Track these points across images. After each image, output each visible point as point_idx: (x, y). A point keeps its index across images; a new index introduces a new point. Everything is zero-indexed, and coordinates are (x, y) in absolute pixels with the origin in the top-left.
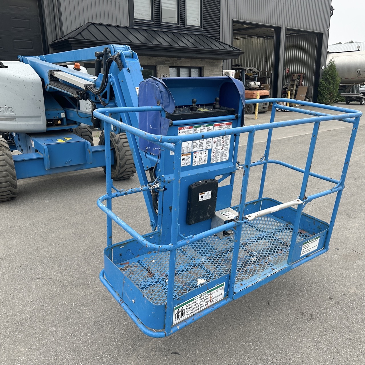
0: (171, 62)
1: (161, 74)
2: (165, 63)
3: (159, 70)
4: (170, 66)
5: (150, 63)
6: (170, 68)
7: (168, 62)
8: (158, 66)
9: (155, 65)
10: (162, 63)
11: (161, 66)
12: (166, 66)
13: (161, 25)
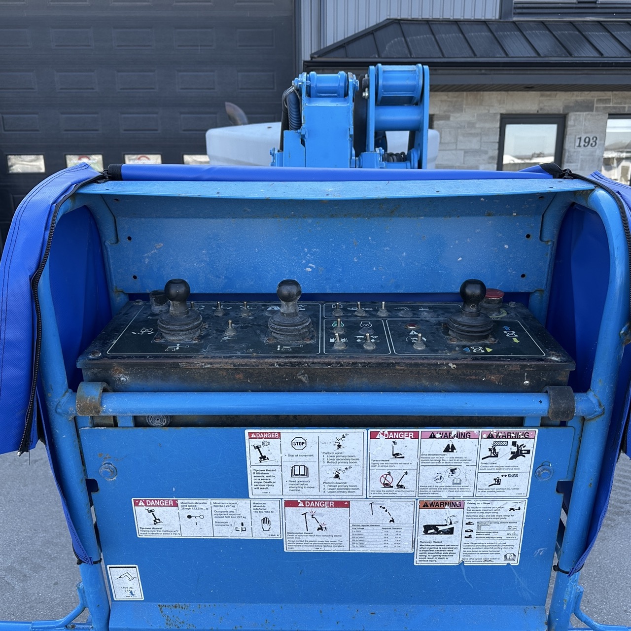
0: (616, 103)
1: (577, 137)
2: (595, 105)
3: (574, 126)
4: (609, 114)
5: (546, 107)
6: (609, 118)
7: (606, 103)
8: (570, 114)
9: (561, 112)
10: (588, 107)
11: (579, 115)
12: (598, 115)
13: (599, 6)
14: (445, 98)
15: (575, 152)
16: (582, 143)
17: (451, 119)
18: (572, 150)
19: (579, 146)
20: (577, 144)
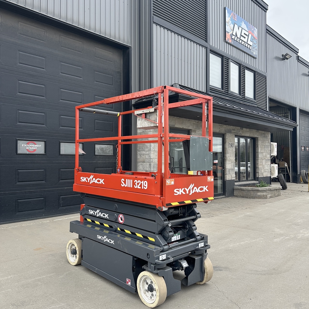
0: (236, 131)
1: (229, 143)
2: (232, 131)
3: (228, 139)
4: (235, 136)
5: (221, 131)
7: (234, 131)
8: (227, 134)
9: (224, 133)
10: (230, 132)
11: (229, 135)
12: (233, 135)
13: (229, 94)
14: (195, 122)
15: (229, 149)
16: (230, 146)
17: (196, 132)
18: (228, 148)
19: (230, 147)
20: (229, 146)
